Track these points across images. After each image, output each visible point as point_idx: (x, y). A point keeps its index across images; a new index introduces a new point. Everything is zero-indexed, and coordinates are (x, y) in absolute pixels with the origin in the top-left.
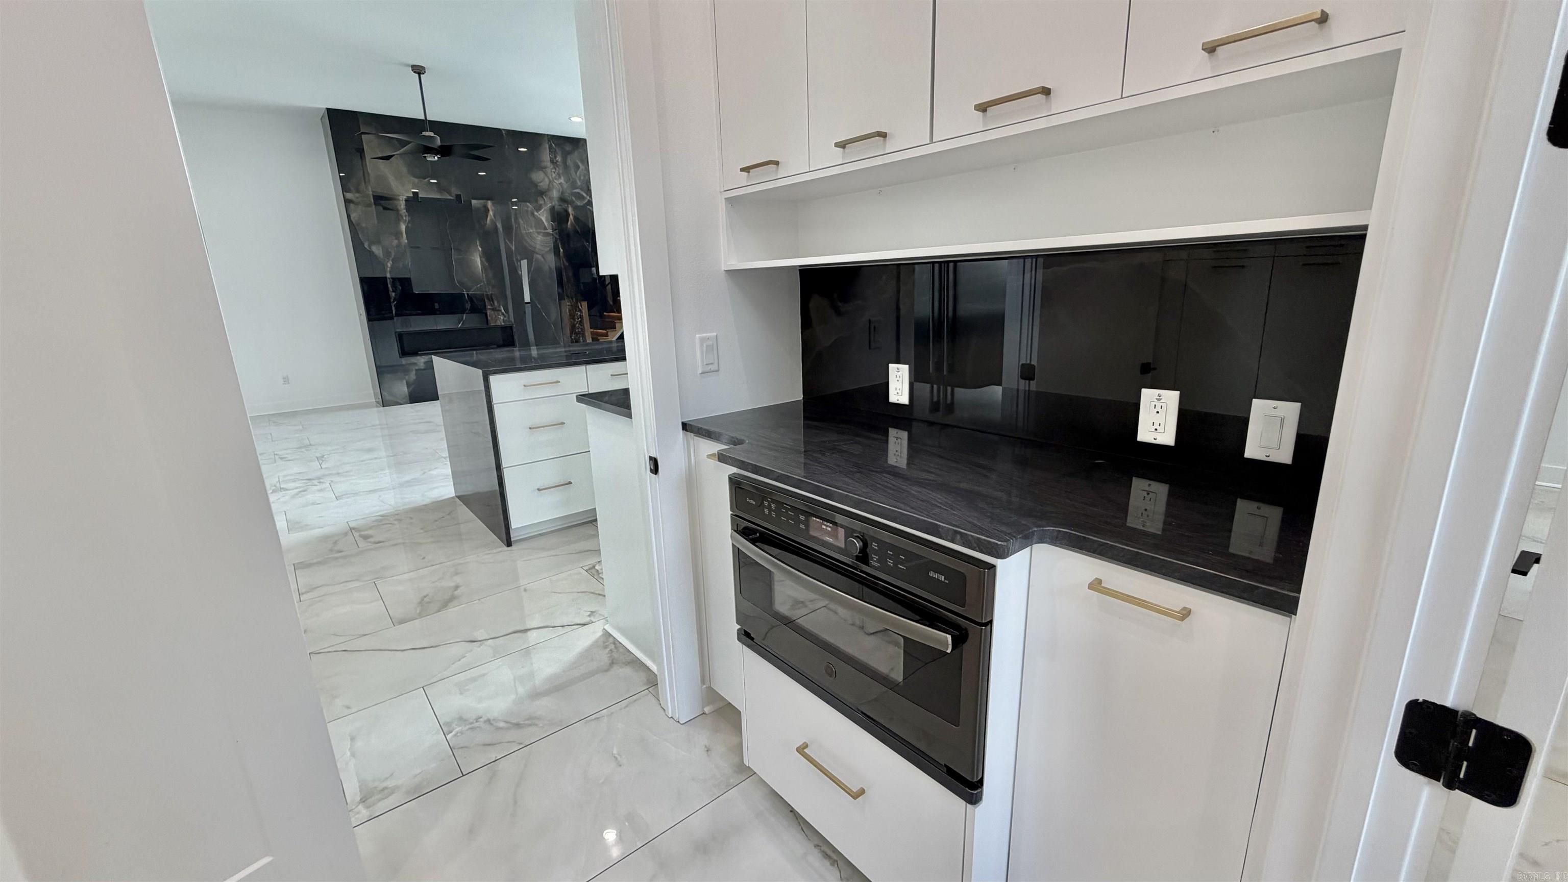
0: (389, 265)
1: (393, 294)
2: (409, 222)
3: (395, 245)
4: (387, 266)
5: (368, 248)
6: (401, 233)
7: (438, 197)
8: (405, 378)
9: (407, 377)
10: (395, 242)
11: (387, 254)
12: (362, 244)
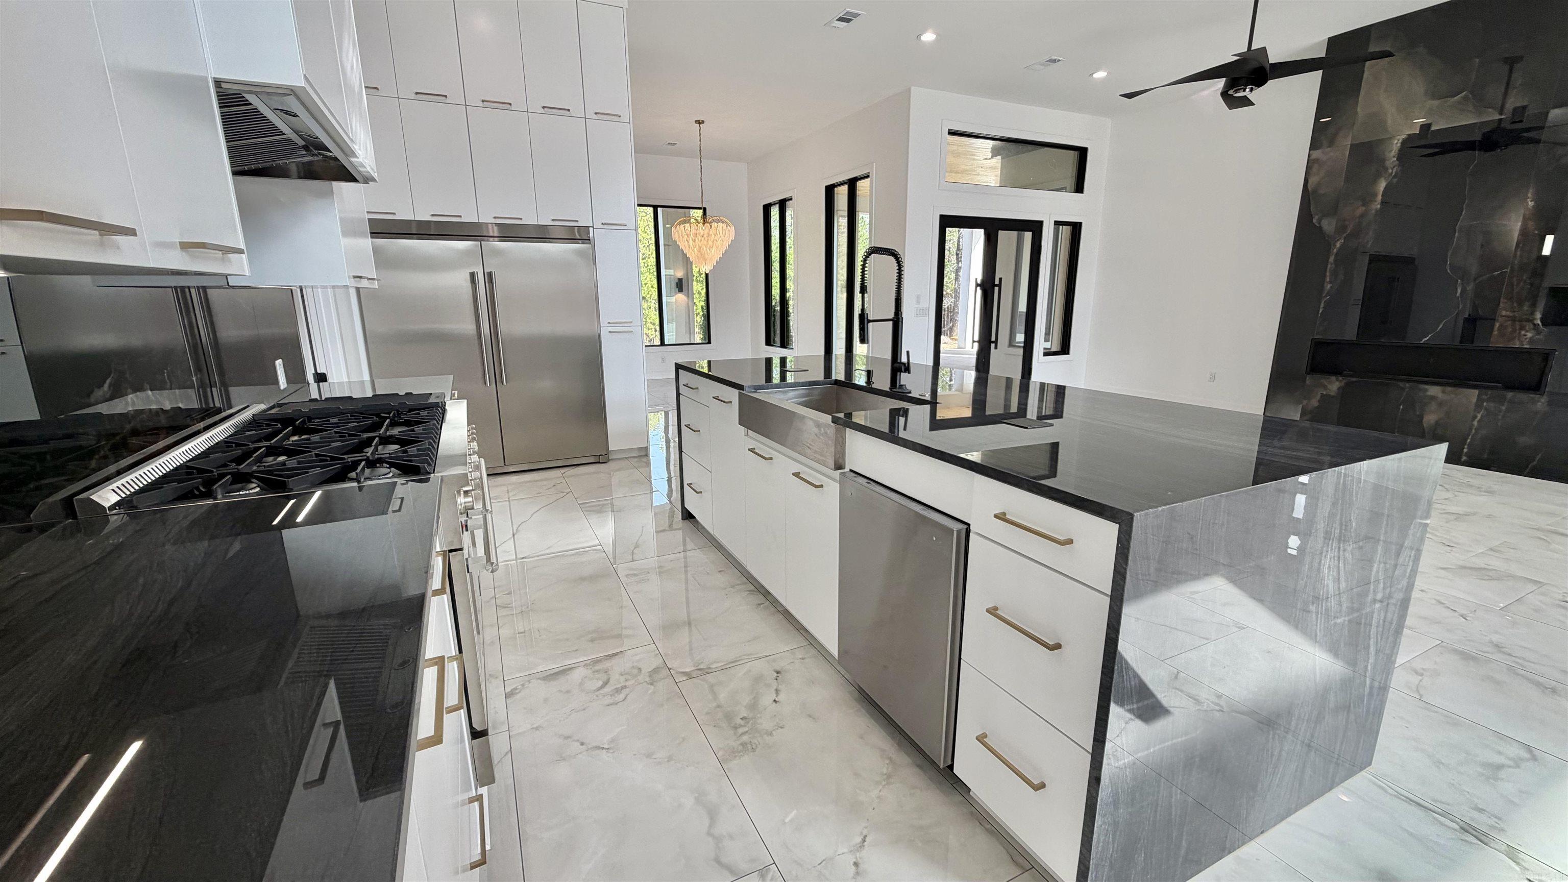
0: (1338, 245)
1: (1329, 286)
2: (1395, 176)
3: (1358, 215)
4: (1335, 245)
5: (1317, 225)
6: (1376, 195)
7: (1474, 122)
8: (1302, 403)
9: (1305, 402)
10: (1361, 210)
11: (1341, 229)
12: (1311, 217)
